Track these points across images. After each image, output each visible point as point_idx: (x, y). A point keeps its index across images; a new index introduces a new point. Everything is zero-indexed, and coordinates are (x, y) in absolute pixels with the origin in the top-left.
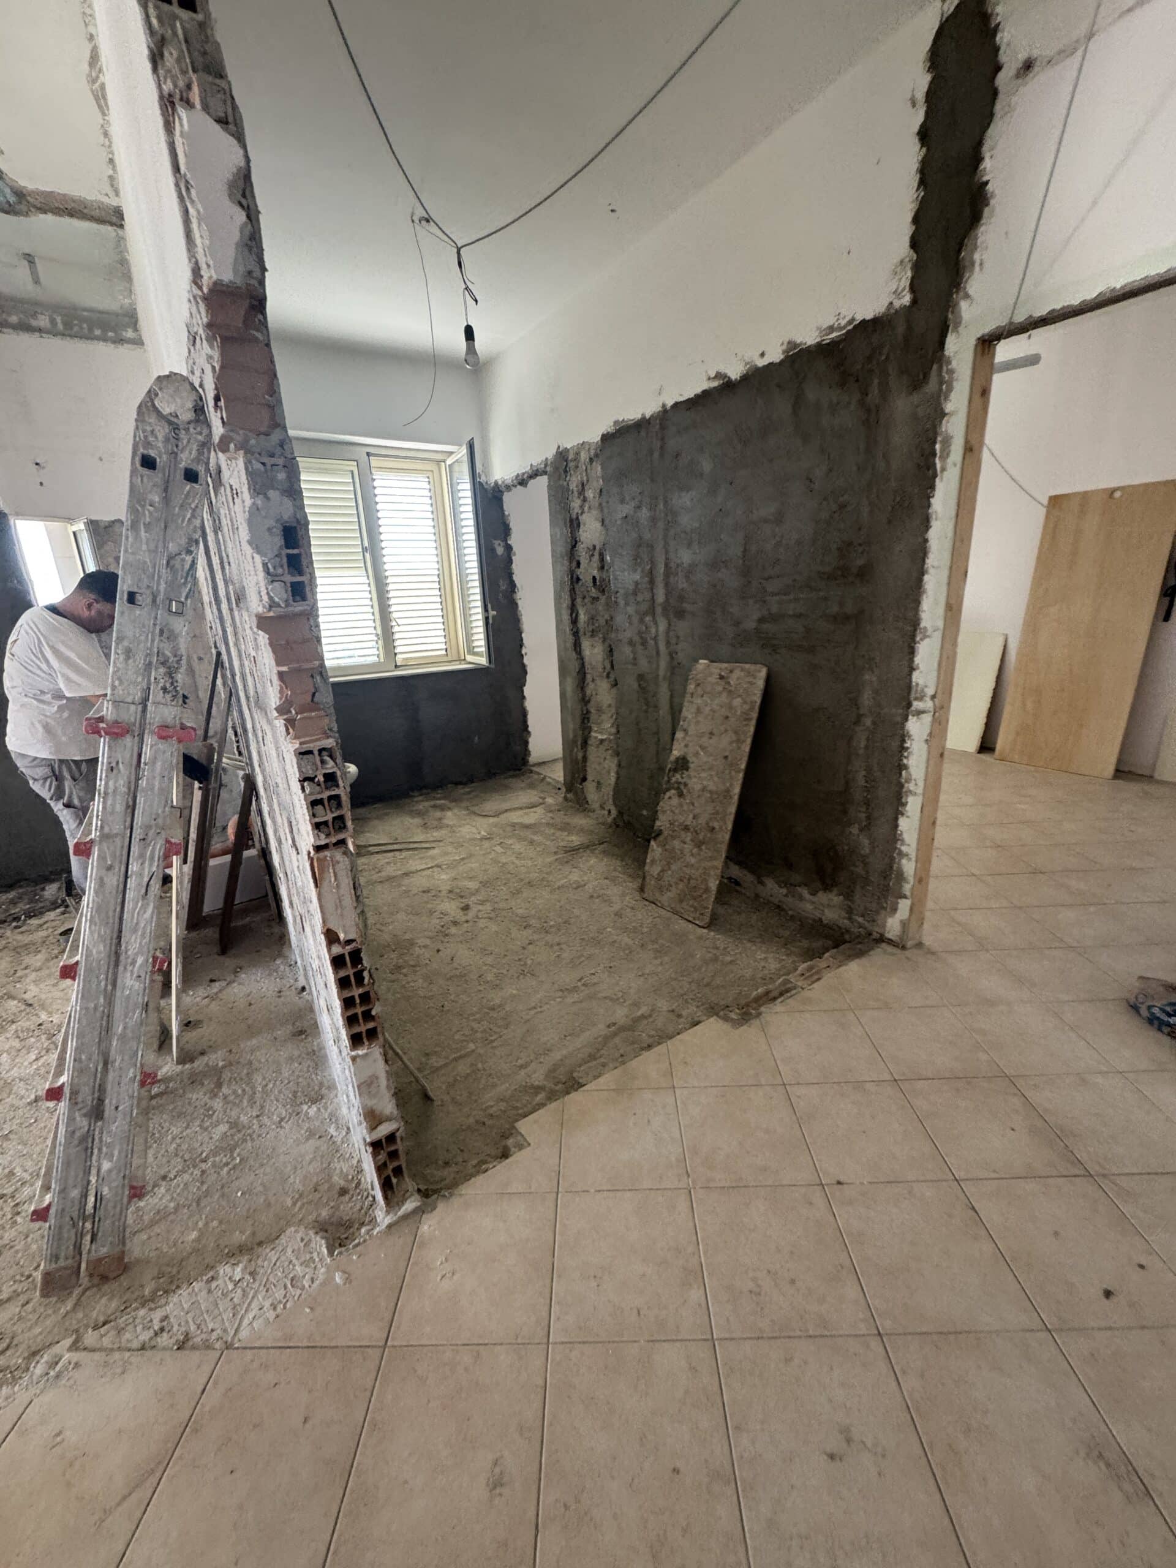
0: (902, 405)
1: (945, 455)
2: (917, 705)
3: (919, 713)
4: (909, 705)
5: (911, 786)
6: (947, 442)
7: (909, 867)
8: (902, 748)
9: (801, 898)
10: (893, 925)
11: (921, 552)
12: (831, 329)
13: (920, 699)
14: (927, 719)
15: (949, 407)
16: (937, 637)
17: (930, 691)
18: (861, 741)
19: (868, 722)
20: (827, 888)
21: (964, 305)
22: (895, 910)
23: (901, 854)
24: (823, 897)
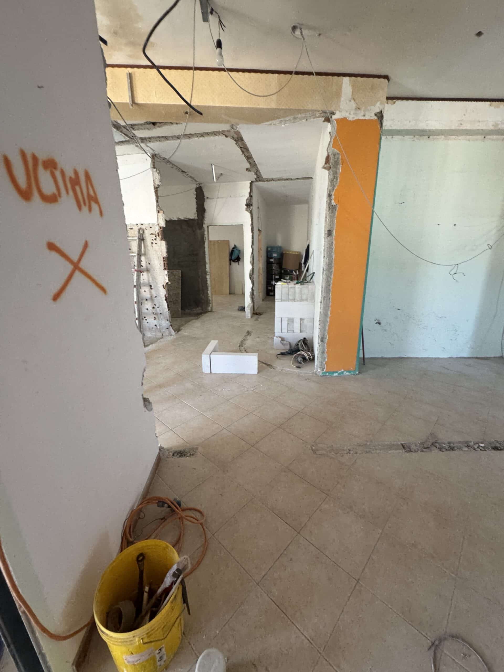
0: (198, 231)
1: (206, 240)
2: (208, 274)
3: (208, 275)
4: (206, 274)
5: (209, 286)
6: (205, 238)
7: (210, 298)
8: (207, 280)
9: (194, 311)
10: (209, 309)
11: (204, 252)
12: (186, 218)
13: (208, 273)
14: (209, 275)
15: (205, 233)
16: (208, 264)
17: (209, 271)
18: (200, 280)
19: (201, 277)
20: (198, 307)
21: (205, 221)
22: (209, 306)
23: (209, 297)
24: (198, 309)
